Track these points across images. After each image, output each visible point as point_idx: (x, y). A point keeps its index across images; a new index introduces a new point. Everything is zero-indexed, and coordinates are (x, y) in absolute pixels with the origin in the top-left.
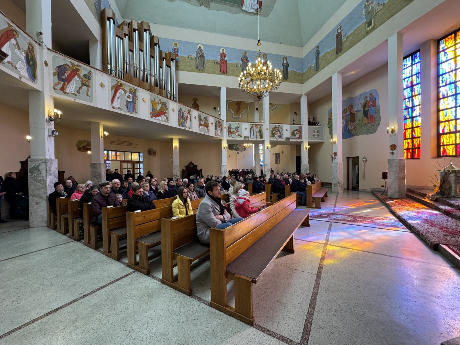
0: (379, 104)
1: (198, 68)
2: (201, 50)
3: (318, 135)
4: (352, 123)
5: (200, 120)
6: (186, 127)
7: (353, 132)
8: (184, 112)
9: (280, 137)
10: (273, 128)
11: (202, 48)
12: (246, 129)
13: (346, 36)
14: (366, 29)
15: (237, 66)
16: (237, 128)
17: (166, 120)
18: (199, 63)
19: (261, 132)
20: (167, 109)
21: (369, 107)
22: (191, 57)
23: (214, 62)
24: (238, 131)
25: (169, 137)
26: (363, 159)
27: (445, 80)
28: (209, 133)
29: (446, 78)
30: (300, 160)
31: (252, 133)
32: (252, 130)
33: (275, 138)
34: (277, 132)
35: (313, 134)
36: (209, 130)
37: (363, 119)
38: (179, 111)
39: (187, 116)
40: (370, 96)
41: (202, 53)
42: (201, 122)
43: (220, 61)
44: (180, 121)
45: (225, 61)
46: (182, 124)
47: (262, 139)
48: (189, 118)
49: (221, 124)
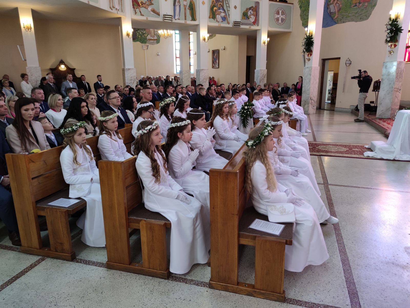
4: (336, 1)
7: (336, 17)
9: (224, 19)
10: (213, 1)
19: (192, 8)
24: (151, 3)
25: (8, 4)
26: (346, 61)
28: (98, 2)
30: (250, 62)
31: (177, 8)
32: (177, 3)
33: (217, 21)
34: (220, 11)
35: (276, 17)
47: (194, 21)
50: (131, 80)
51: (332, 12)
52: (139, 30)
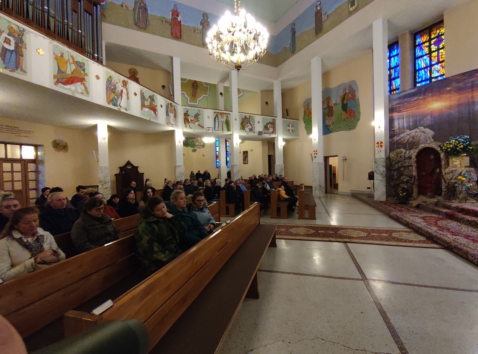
0: (358, 97)
1: (138, 24)
3: (292, 130)
4: (330, 117)
5: (143, 98)
6: (121, 107)
7: (331, 128)
8: (117, 83)
9: (251, 130)
10: (242, 119)
12: (209, 117)
13: (327, 15)
14: (349, 9)
15: (194, 31)
16: (197, 116)
17: (85, 92)
18: (139, 18)
19: (228, 123)
20: (86, 75)
21: (348, 100)
22: (126, 6)
23: (163, 20)
24: (198, 120)
25: (90, 121)
26: (343, 158)
27: (421, 76)
28: (157, 119)
29: (422, 74)
30: (271, 159)
31: (217, 123)
32: (216, 120)
33: (246, 131)
34: (247, 125)
35: (288, 129)
36: (157, 115)
37: (341, 114)
38: (108, 79)
39: (121, 90)
40: (349, 88)
41: (144, 3)
42: (145, 101)
43: (171, 19)
44: (109, 97)
45: (179, 21)
46: (113, 102)
47: (229, 132)
48: (124, 93)
49: (174, 108)
50: (181, 174)
51: (328, 125)
52: (190, 139)
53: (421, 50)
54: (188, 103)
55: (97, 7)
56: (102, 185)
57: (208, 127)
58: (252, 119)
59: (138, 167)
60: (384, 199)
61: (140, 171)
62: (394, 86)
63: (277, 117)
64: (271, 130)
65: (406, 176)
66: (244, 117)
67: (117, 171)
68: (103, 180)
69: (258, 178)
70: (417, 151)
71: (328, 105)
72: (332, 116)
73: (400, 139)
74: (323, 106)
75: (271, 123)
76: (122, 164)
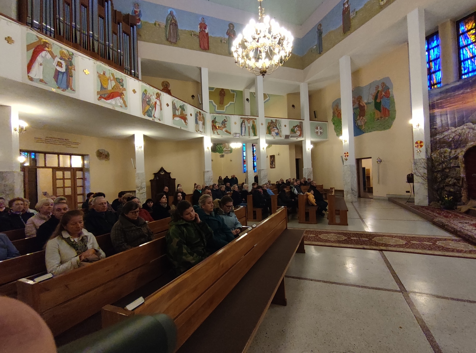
0: (392, 94)
1: (169, 40)
2: (173, 16)
3: (321, 133)
4: (362, 117)
5: (174, 108)
6: (155, 117)
7: (363, 128)
8: (151, 95)
9: (277, 134)
10: (269, 123)
11: (175, 13)
12: (235, 123)
13: (355, 12)
14: (379, 3)
16: (224, 123)
17: (123, 106)
18: (170, 33)
19: (254, 128)
20: (125, 90)
21: (381, 98)
22: (159, 25)
23: (192, 33)
24: (225, 126)
25: (129, 132)
26: (377, 159)
27: (468, 66)
28: (187, 128)
29: (469, 65)
30: (299, 163)
31: (244, 129)
32: (243, 125)
33: (272, 136)
34: (274, 129)
35: (316, 131)
36: (187, 123)
37: (374, 113)
38: (143, 93)
39: (155, 102)
40: (383, 86)
41: (174, 20)
42: (176, 111)
43: (199, 32)
44: (145, 108)
45: (206, 33)
46: (148, 113)
47: (256, 137)
48: (158, 105)
49: (203, 116)
50: (209, 179)
51: (359, 126)
52: (218, 145)
53: (465, 39)
54: (216, 110)
55: (133, 28)
56: (139, 190)
57: (235, 133)
58: (279, 123)
59: (170, 173)
60: (426, 203)
61: (172, 176)
62: (434, 80)
63: (304, 120)
64: (298, 133)
65: (452, 178)
66: (270, 122)
67: (152, 177)
68: (139, 185)
69: (285, 182)
70: (465, 150)
71: (359, 104)
72: (364, 116)
73: (444, 137)
74: (353, 106)
75: (298, 126)
76: (156, 171)
